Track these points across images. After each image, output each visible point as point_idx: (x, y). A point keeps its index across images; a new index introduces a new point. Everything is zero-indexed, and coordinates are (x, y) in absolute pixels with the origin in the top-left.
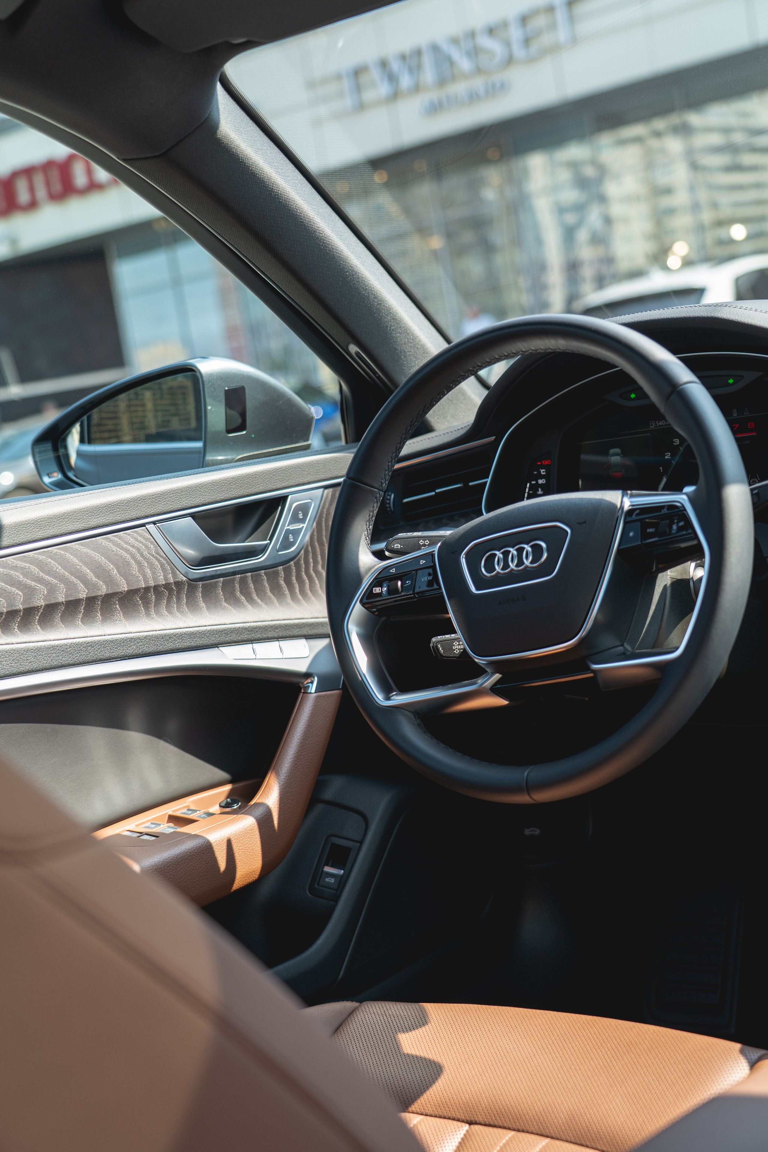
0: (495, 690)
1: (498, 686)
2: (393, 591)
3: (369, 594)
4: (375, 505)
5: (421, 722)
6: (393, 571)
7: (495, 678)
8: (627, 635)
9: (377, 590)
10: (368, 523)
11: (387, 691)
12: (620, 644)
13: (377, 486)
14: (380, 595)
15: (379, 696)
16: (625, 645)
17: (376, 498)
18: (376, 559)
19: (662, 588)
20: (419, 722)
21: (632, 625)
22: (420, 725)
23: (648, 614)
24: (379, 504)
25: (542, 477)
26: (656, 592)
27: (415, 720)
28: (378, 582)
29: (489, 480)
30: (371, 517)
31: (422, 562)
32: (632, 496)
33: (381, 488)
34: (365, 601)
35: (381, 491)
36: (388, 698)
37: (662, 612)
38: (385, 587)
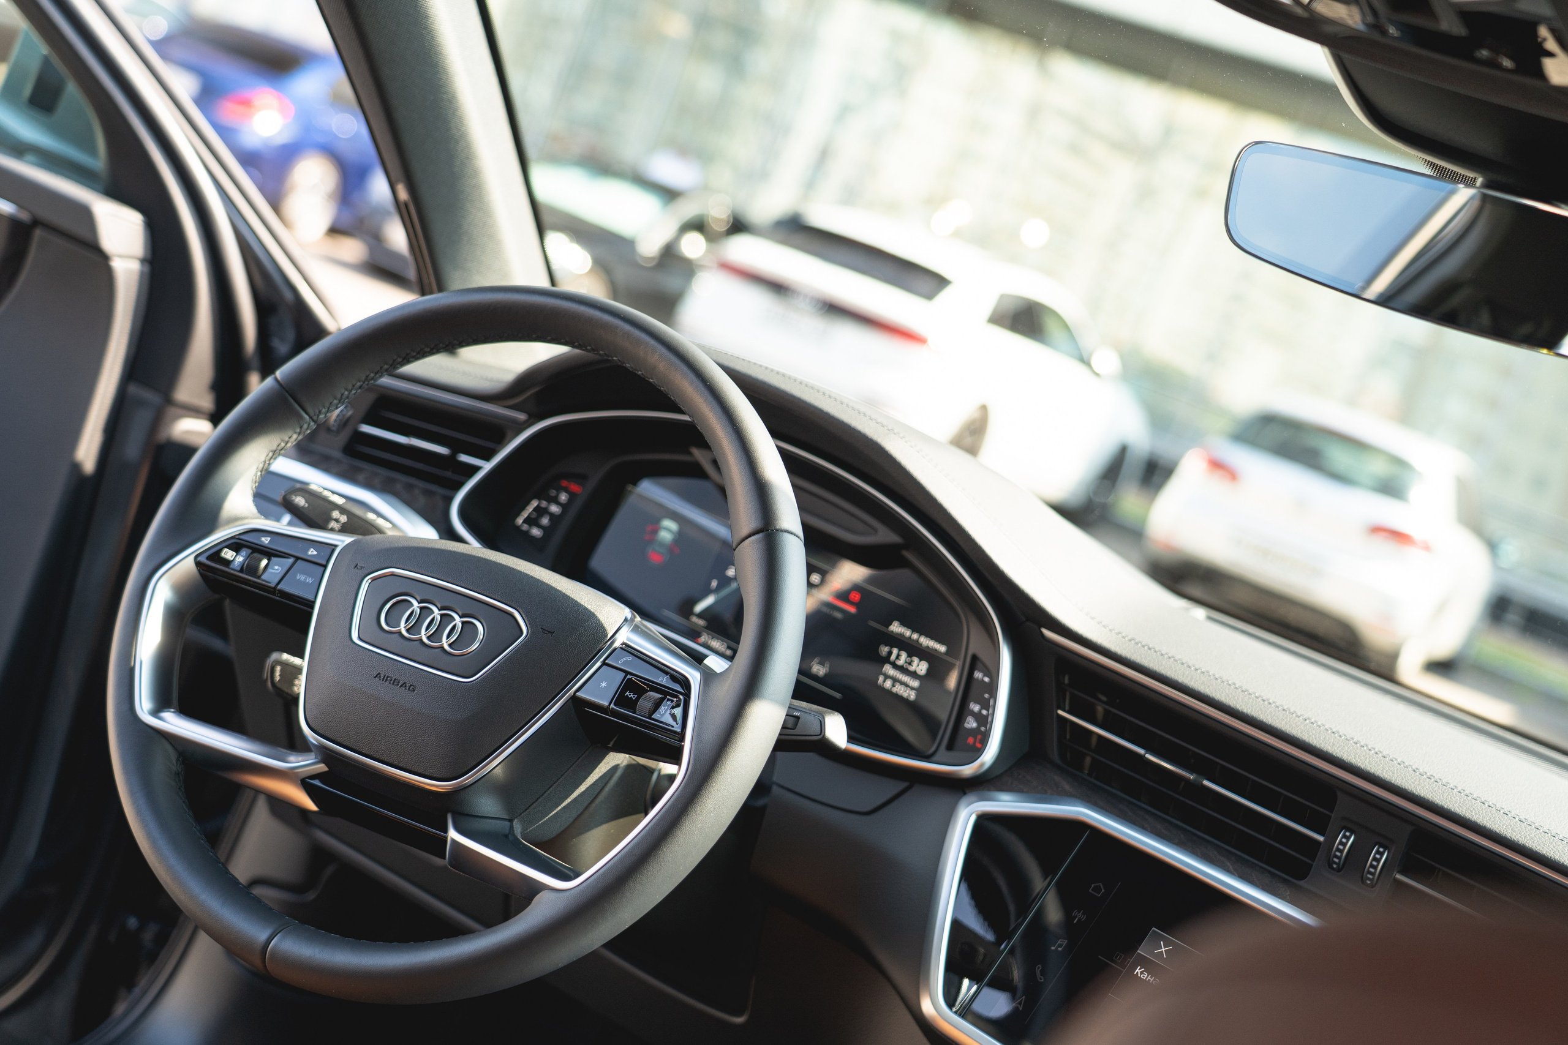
0: (306, 784)
1: (316, 782)
2: (251, 568)
3: (215, 554)
4: (295, 436)
5: (182, 771)
6: (266, 540)
7: (316, 768)
8: (526, 810)
9: (228, 554)
10: (271, 454)
11: (162, 703)
12: (507, 818)
13: (312, 414)
14: (227, 563)
15: (144, 704)
16: (515, 822)
17: (301, 427)
18: (254, 510)
19: (610, 767)
20: (180, 770)
21: (540, 800)
22: (178, 774)
23: (571, 794)
24: (301, 437)
25: (558, 503)
26: (597, 770)
27: (175, 763)
28: (236, 544)
29: (487, 467)
30: (280, 448)
31: (312, 552)
32: (637, 629)
33: (315, 418)
34: (202, 559)
35: (313, 421)
36: (155, 713)
37: (592, 798)
38: (242, 556)
